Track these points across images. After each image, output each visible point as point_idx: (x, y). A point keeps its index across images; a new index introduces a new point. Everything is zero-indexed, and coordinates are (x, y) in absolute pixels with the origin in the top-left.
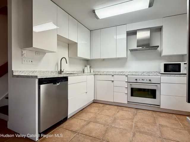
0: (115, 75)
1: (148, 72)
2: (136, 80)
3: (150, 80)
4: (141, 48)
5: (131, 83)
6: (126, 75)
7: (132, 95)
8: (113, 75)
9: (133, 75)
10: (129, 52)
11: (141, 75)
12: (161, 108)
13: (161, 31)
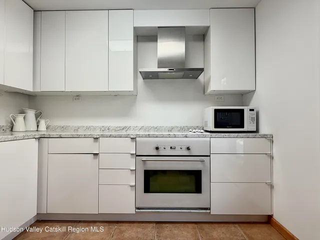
0: (103, 136)
1: (182, 129)
2: (157, 148)
3: (188, 149)
4: (166, 70)
5: (144, 158)
6: (132, 137)
7: (147, 190)
8: (96, 139)
9: (149, 136)
10: (140, 80)
11: (169, 136)
12: (211, 213)
13: (204, 40)
